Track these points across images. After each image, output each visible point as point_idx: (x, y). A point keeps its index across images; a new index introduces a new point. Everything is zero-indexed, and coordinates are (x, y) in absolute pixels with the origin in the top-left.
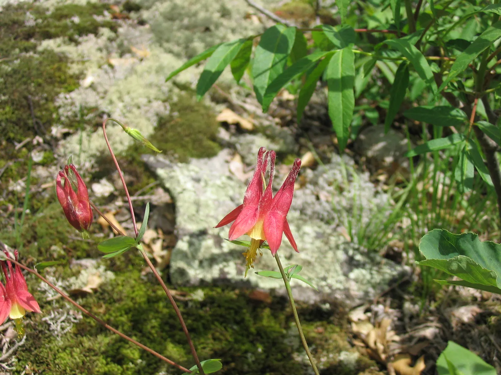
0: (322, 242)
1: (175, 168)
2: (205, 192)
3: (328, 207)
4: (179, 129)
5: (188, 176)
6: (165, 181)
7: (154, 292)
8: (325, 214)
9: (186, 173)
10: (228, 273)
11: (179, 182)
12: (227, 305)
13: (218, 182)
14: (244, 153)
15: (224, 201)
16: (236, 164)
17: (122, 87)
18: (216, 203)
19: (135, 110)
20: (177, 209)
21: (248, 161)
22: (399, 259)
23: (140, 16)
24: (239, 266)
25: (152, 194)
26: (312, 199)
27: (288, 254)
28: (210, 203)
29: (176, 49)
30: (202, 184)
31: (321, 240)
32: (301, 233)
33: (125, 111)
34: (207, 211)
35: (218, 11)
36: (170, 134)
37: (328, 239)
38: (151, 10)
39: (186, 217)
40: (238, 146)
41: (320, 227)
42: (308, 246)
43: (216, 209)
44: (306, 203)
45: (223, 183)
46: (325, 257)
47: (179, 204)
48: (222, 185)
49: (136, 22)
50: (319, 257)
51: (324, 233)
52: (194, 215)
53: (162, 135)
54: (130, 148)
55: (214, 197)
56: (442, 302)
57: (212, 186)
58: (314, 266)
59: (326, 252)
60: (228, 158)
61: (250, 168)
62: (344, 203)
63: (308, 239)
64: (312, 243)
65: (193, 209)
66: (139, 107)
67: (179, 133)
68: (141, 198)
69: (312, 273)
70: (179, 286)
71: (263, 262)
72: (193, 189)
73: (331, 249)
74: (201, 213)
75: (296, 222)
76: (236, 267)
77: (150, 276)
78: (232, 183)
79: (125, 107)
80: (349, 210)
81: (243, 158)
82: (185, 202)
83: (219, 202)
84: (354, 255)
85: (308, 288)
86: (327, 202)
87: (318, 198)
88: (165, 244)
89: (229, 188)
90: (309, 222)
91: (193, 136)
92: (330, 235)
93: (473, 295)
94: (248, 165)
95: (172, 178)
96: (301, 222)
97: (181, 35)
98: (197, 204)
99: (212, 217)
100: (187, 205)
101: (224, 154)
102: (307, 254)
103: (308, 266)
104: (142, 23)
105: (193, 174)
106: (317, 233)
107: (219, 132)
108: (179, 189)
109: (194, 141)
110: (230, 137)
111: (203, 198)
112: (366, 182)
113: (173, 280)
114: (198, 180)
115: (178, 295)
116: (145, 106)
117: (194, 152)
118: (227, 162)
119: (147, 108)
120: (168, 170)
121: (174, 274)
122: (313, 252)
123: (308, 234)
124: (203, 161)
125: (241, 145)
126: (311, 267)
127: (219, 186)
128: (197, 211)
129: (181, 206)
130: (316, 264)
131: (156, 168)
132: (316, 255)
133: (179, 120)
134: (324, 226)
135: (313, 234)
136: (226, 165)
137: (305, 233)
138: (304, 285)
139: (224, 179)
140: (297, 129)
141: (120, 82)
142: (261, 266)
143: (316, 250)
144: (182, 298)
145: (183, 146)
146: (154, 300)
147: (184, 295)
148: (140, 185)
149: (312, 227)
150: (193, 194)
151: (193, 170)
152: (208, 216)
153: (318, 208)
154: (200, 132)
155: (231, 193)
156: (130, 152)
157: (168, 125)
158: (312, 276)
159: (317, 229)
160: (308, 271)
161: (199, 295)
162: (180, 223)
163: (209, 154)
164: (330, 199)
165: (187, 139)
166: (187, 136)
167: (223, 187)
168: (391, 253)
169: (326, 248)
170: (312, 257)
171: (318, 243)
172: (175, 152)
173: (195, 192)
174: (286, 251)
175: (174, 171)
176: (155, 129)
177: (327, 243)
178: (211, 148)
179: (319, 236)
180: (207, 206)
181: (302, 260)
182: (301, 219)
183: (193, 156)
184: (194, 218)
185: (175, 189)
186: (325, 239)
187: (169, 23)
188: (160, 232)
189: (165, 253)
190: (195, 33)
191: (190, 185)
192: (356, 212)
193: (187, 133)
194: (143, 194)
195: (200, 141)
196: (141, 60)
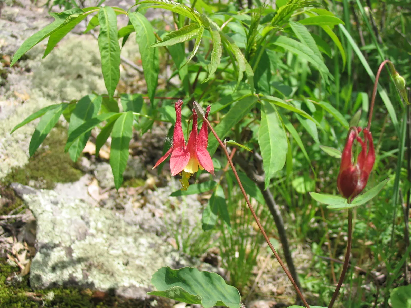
0: (154, 250)
1: (38, 193)
2: (61, 212)
3: (161, 223)
4: (49, 160)
5: (48, 200)
6: (29, 204)
7: (16, 294)
8: (159, 228)
9: (47, 197)
10: (76, 278)
11: (40, 205)
12: (73, 303)
13: (73, 204)
14: (100, 178)
15: (76, 220)
16: (94, 187)
17: (4, 125)
18: (69, 221)
19: (14, 144)
20: (37, 227)
21: (103, 184)
22: (215, 263)
23: (27, 65)
24: (85, 272)
25: (23, 213)
26: (149, 215)
27: (125, 261)
28: (64, 221)
29: (52, 93)
30: (59, 206)
31: (153, 249)
32: (137, 244)
33: (6, 145)
34: (61, 228)
35: (90, 61)
36: (42, 163)
37: (159, 248)
38: (36, 60)
39: (44, 233)
40: (95, 173)
41: (153, 239)
42: (143, 254)
43: (69, 226)
44: (144, 219)
45: (76, 205)
46: (156, 263)
47: (39, 223)
48: (75, 207)
49: (24, 69)
50: (151, 263)
51: (156, 243)
52: (50, 232)
53: (35, 165)
54: (8, 175)
55: (68, 216)
56: (247, 296)
57: (67, 208)
58: (146, 270)
59: (157, 258)
60: (88, 182)
61: (104, 190)
62: (175, 218)
63: (142, 249)
64: (146, 252)
65: (50, 227)
66: (17, 142)
67: (48, 163)
68: (14, 216)
69: (143, 276)
70: (36, 289)
71: (105, 268)
72: (51, 211)
73: (160, 256)
74: (56, 230)
75: (134, 235)
76: (83, 272)
77: (14, 280)
78: (83, 205)
79: (6, 141)
80: (179, 224)
81: (99, 182)
82: (44, 221)
83: (71, 221)
84: (179, 260)
85: (140, 288)
86: (161, 218)
87: (154, 215)
88: (29, 254)
89: (81, 209)
90: (144, 235)
91: (59, 166)
92: (161, 245)
93: (271, 290)
94: (103, 188)
95: (34, 201)
96: (138, 235)
97: (57, 81)
98: (54, 223)
99: (65, 232)
100: (45, 223)
101: (84, 179)
102: (141, 261)
103: (141, 270)
104: (28, 70)
105: (52, 198)
106: (150, 244)
107: (82, 161)
108: (39, 211)
109: (60, 170)
110: (91, 165)
111: (58, 218)
112: (195, 201)
113: (32, 284)
114: (56, 203)
115: (34, 296)
116: (23, 140)
117: (60, 178)
118: (87, 185)
119: (23, 143)
120: (32, 195)
121: (32, 279)
122: (146, 259)
123: (143, 245)
124: (67, 185)
125: (98, 172)
126: (144, 271)
127: (73, 208)
128: (53, 228)
129: (41, 225)
130: (148, 269)
131: (22, 194)
132: (148, 261)
133: (49, 152)
134: (157, 238)
135: (147, 245)
136: (86, 188)
137: (140, 244)
138: (138, 285)
139: (77, 202)
140: (145, 157)
141: (3, 121)
142: (103, 271)
143: (149, 257)
144: (37, 298)
145: (51, 174)
146: (15, 300)
147: (39, 296)
148: (14, 205)
149: (147, 239)
150: (51, 214)
151: (53, 195)
152: (61, 232)
153: (153, 223)
154: (66, 162)
155: (82, 213)
156: (8, 178)
157: (40, 157)
158: (144, 278)
159: (150, 240)
160: (141, 274)
161: (51, 295)
162: (39, 238)
163: (72, 179)
164: (163, 216)
165: (54, 168)
166: (55, 165)
167: (76, 208)
168: (210, 258)
169: (157, 255)
170: (145, 263)
171: (151, 252)
172: (44, 179)
173: (52, 213)
174: (124, 258)
175: (37, 196)
176: (30, 159)
177: (157, 252)
178: (74, 175)
179: (151, 246)
180: (62, 224)
181: (137, 265)
182: (138, 232)
183: (58, 181)
184: (50, 234)
185: (36, 210)
186: (156, 248)
187: (49, 71)
188: (26, 244)
189: (27, 262)
190: (68, 80)
191: (48, 207)
192: (184, 225)
193: (55, 162)
194: (15, 213)
195: (65, 169)
196: (23, 102)
